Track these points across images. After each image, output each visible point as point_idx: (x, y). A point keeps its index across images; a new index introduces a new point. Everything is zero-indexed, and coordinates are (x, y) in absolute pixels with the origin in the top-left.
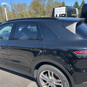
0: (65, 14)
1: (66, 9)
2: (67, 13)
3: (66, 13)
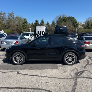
1: (45, 28)
2: (46, 31)
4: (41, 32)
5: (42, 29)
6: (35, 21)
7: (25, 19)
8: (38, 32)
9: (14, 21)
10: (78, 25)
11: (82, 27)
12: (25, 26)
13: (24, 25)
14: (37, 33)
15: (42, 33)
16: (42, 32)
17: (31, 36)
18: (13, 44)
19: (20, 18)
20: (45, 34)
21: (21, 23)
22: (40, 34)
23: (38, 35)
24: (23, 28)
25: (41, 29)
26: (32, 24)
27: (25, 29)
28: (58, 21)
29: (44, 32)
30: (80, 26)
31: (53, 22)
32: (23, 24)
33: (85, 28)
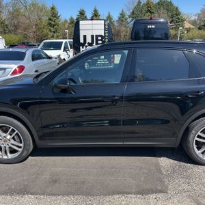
0: (103, 34)
1: (105, 25)
2: (107, 35)
3: (105, 33)
4: (92, 36)
5: (94, 27)
6: (78, 13)
7: (53, 8)
8: (85, 37)
9: (27, 14)
10: (183, 21)
11: (192, 27)
12: (54, 26)
13: (53, 23)
14: (82, 41)
15: (97, 40)
16: (97, 36)
17: (66, 50)
18: (9, 77)
19: (40, 5)
20: (103, 42)
21: (45, 19)
22: (91, 44)
23: (83, 45)
24: (50, 31)
25: (92, 29)
26: (72, 19)
27: (54, 32)
28: (133, 13)
29: (101, 36)
30: (187, 25)
31: (122, 15)
32: (50, 19)
33: (200, 29)
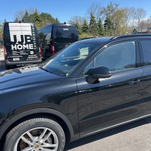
1: (32, 27)
3: (32, 34)
4: (22, 36)
8: (15, 37)
14: (12, 40)
15: (26, 39)
16: (26, 36)
22: (21, 43)
23: (14, 43)
29: (29, 36)
